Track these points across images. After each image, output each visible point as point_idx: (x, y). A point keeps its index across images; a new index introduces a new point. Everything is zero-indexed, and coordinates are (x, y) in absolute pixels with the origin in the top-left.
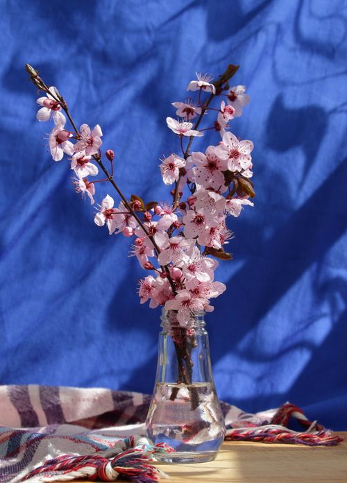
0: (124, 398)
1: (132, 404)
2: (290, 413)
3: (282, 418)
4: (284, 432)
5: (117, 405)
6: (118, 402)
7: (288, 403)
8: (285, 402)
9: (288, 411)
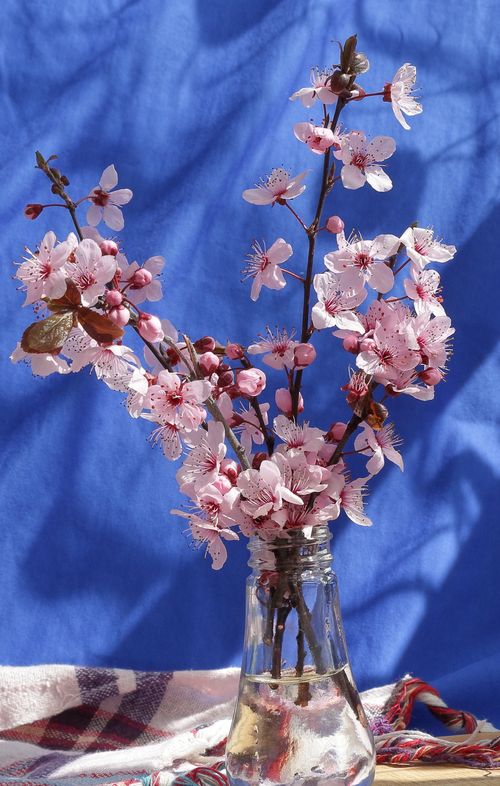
0: (98, 681)
1: (115, 691)
2: (413, 695)
3: (402, 705)
4: (431, 742)
5: (88, 695)
6: (89, 689)
7: (408, 677)
8: (403, 676)
9: (411, 691)
